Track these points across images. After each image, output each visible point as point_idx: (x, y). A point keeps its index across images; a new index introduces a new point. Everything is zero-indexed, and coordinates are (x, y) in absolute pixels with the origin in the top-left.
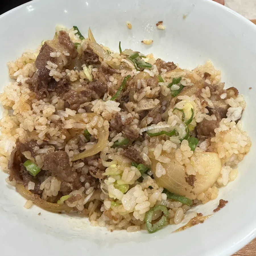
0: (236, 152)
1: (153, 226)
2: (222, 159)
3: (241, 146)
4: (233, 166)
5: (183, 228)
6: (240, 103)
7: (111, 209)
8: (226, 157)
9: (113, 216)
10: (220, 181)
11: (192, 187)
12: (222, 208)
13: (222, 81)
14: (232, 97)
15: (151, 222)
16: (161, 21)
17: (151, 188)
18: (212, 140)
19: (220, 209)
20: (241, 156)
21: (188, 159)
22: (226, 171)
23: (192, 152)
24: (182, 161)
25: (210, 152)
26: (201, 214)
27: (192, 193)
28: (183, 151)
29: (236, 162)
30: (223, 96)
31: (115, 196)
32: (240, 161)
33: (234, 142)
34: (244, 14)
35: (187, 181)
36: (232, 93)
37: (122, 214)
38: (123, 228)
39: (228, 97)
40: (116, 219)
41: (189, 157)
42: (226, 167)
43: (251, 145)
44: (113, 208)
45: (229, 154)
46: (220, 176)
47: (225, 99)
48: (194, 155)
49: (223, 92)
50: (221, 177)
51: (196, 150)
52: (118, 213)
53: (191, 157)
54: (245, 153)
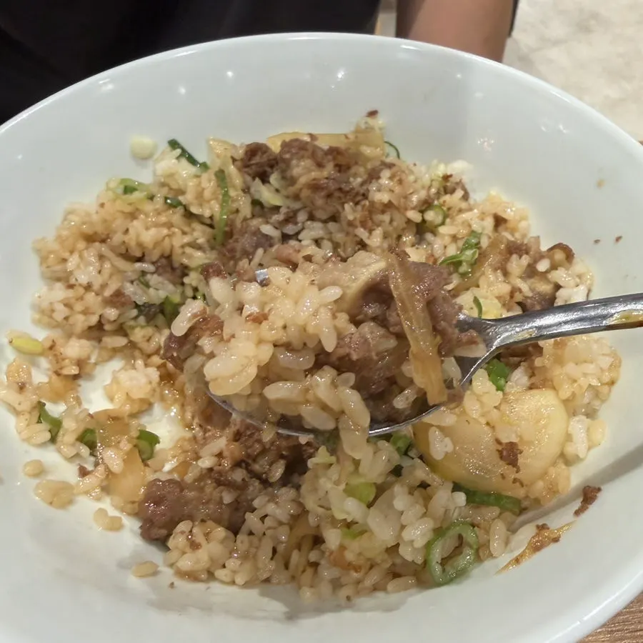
0: (595, 382)
1: (444, 570)
2: (566, 402)
3: (601, 369)
4: (591, 414)
5: (517, 561)
6: (580, 276)
7: (342, 548)
8: (574, 395)
9: (350, 564)
10: (570, 450)
11: (515, 469)
12: (591, 504)
13: (533, 233)
14: (560, 266)
15: (440, 562)
16: (374, 109)
17: (424, 485)
18: (538, 362)
19: (587, 508)
20: (605, 389)
21: (495, 410)
22: (578, 426)
23: (500, 393)
24: (483, 415)
25: (537, 388)
26: (545, 526)
27: (518, 484)
28: (481, 394)
29: (596, 403)
30: (543, 266)
31: (348, 513)
32: (603, 401)
33: (585, 362)
34: (579, 92)
35: (501, 457)
36: (559, 256)
37: (369, 555)
38: (375, 588)
39: (554, 267)
40: (357, 569)
41: (496, 405)
42: (577, 418)
43: (620, 362)
44: (347, 542)
45: (580, 387)
46: (569, 438)
47: (547, 272)
48: (505, 399)
49: (541, 256)
50: (572, 441)
51: (507, 389)
52: (360, 554)
53: (500, 404)
54: (612, 383)
